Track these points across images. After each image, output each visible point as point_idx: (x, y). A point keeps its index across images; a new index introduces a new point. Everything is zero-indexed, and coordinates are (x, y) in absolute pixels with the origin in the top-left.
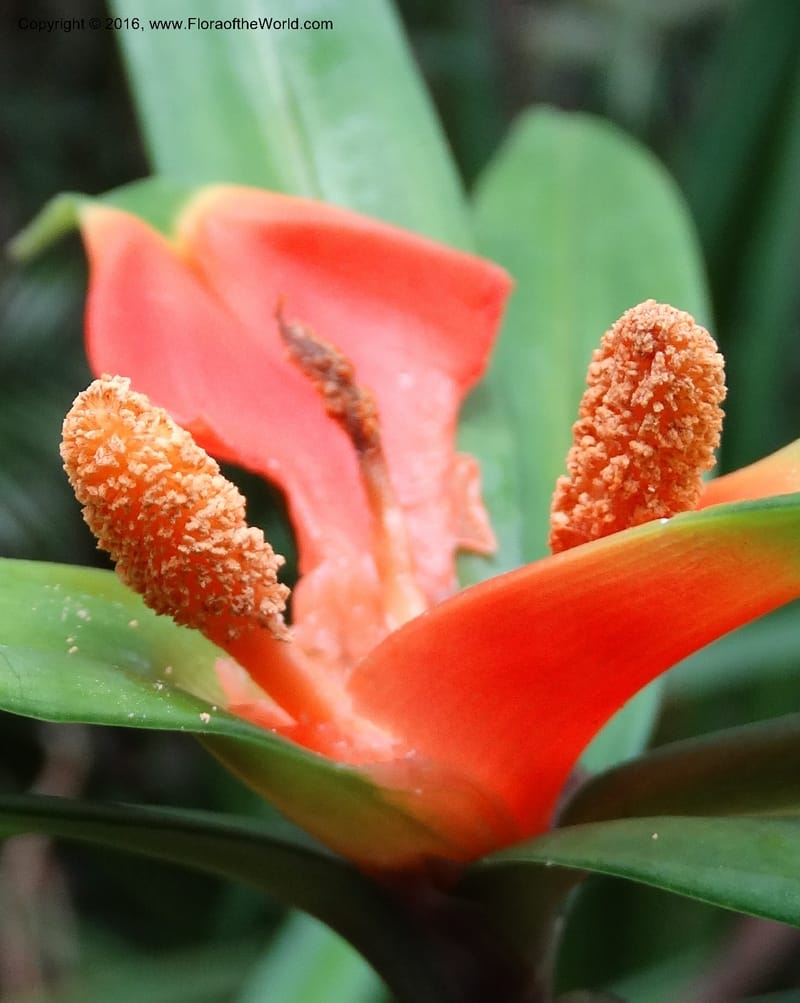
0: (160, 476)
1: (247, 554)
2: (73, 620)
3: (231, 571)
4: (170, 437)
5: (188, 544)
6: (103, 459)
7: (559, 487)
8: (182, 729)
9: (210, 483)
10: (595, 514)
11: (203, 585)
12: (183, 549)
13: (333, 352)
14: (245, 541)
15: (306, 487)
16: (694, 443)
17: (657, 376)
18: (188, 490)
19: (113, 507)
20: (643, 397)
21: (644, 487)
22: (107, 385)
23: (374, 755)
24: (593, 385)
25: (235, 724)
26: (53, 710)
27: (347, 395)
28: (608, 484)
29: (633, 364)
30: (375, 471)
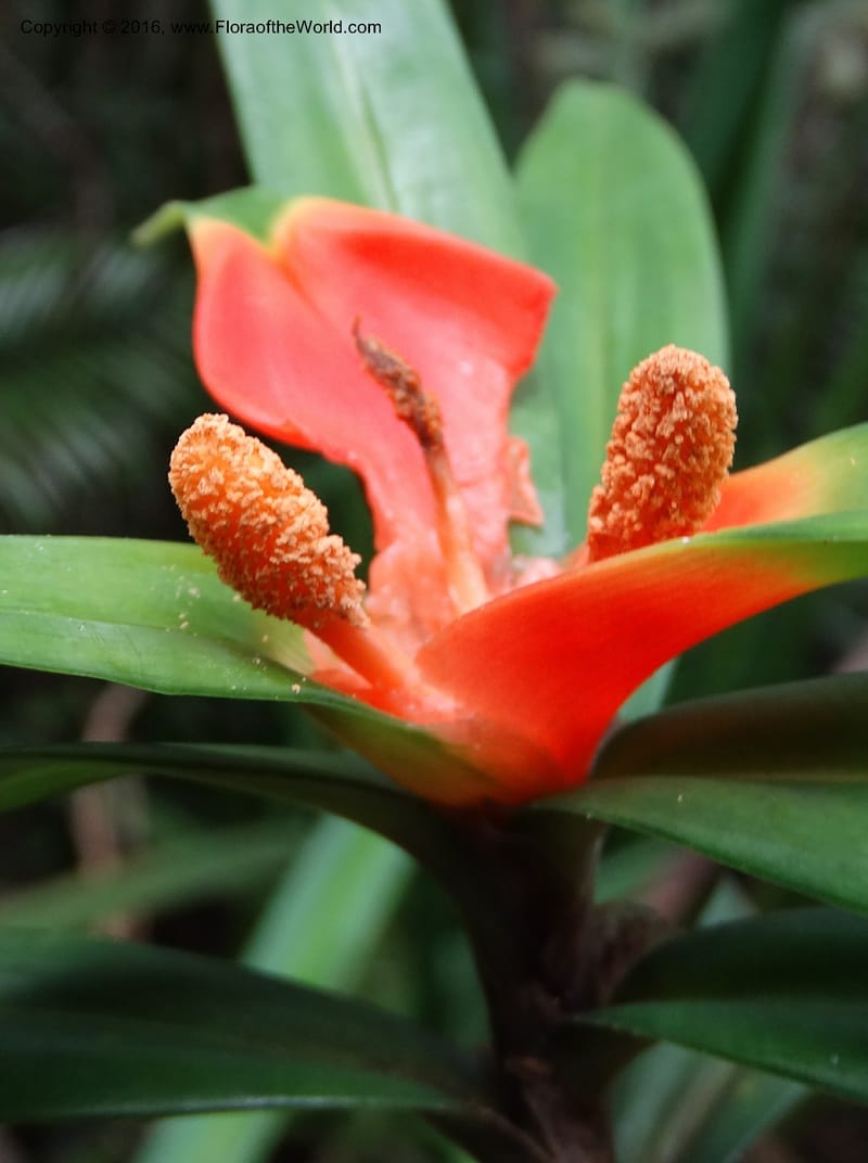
0: (252, 503)
1: (330, 560)
2: (185, 596)
3: (317, 576)
4: (261, 467)
5: (278, 556)
6: (205, 488)
7: (595, 496)
8: (277, 698)
9: (297, 503)
10: (626, 522)
11: (291, 588)
12: (273, 560)
13: (403, 365)
14: (327, 550)
15: (381, 471)
16: (710, 467)
17: (678, 414)
18: (278, 512)
19: (215, 527)
20: (666, 430)
21: (668, 502)
22: (209, 424)
23: (438, 715)
24: (623, 412)
25: (322, 693)
26: (169, 683)
27: (414, 401)
28: (636, 499)
29: (657, 402)
30: (439, 465)
